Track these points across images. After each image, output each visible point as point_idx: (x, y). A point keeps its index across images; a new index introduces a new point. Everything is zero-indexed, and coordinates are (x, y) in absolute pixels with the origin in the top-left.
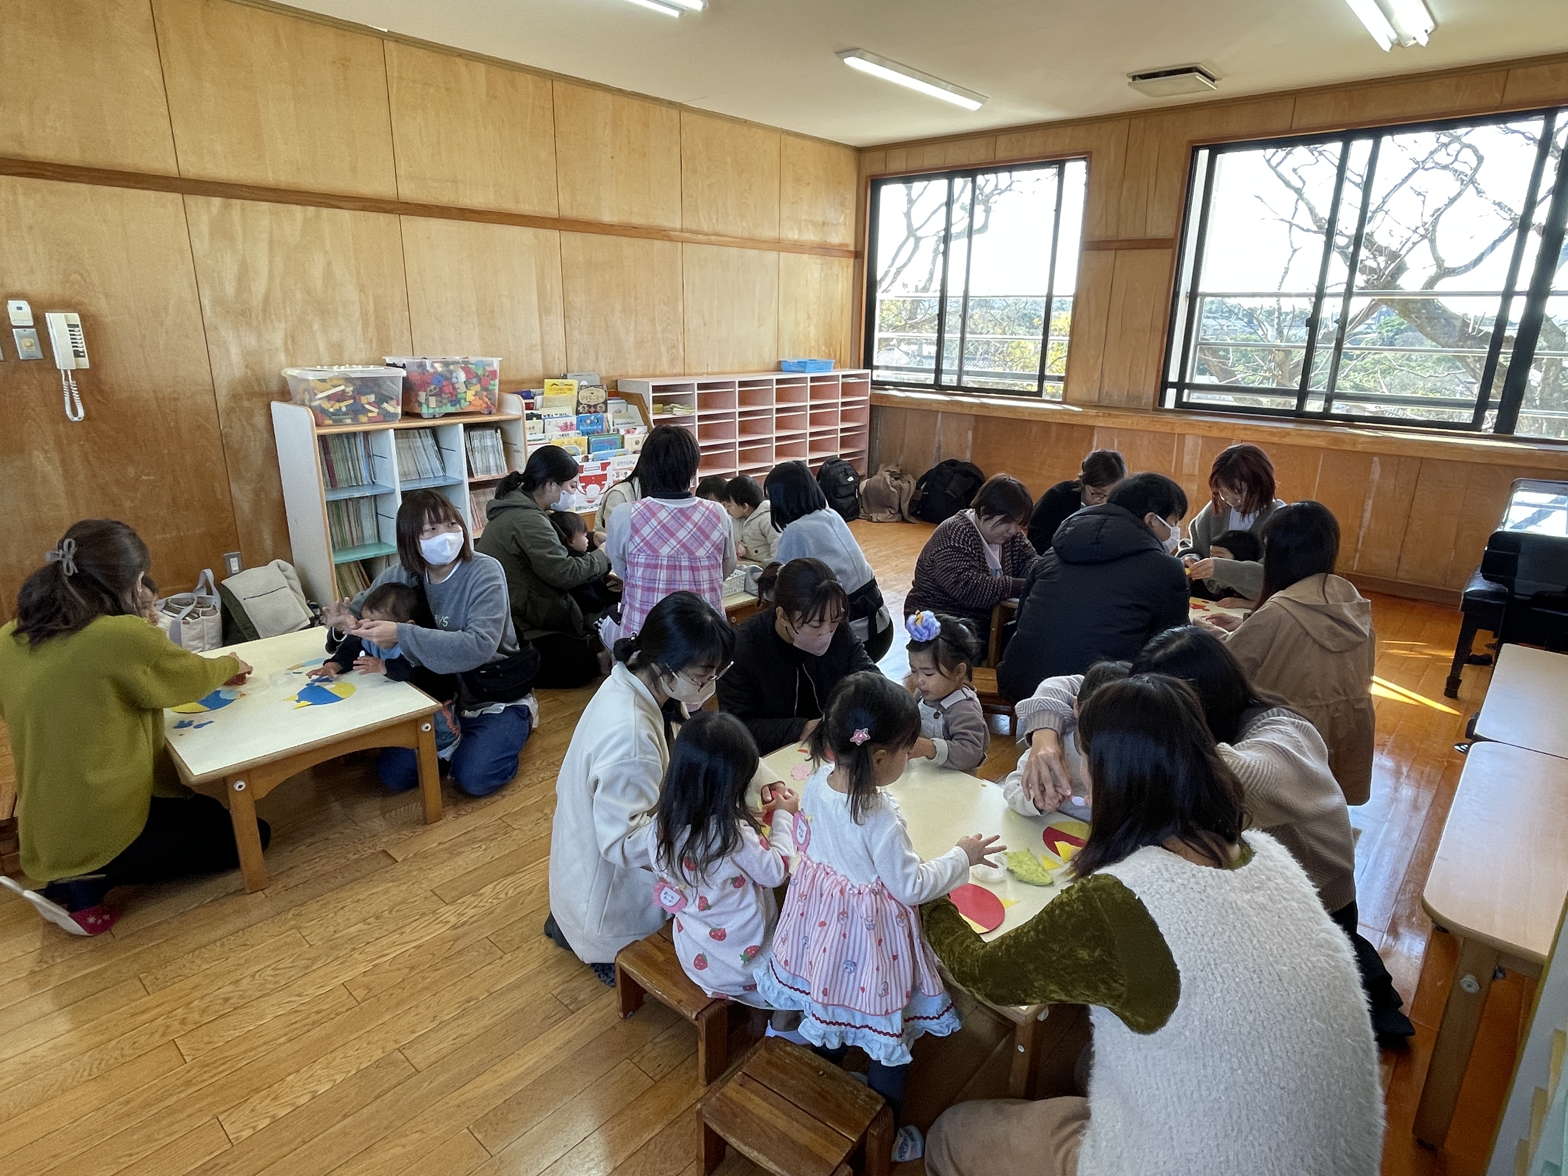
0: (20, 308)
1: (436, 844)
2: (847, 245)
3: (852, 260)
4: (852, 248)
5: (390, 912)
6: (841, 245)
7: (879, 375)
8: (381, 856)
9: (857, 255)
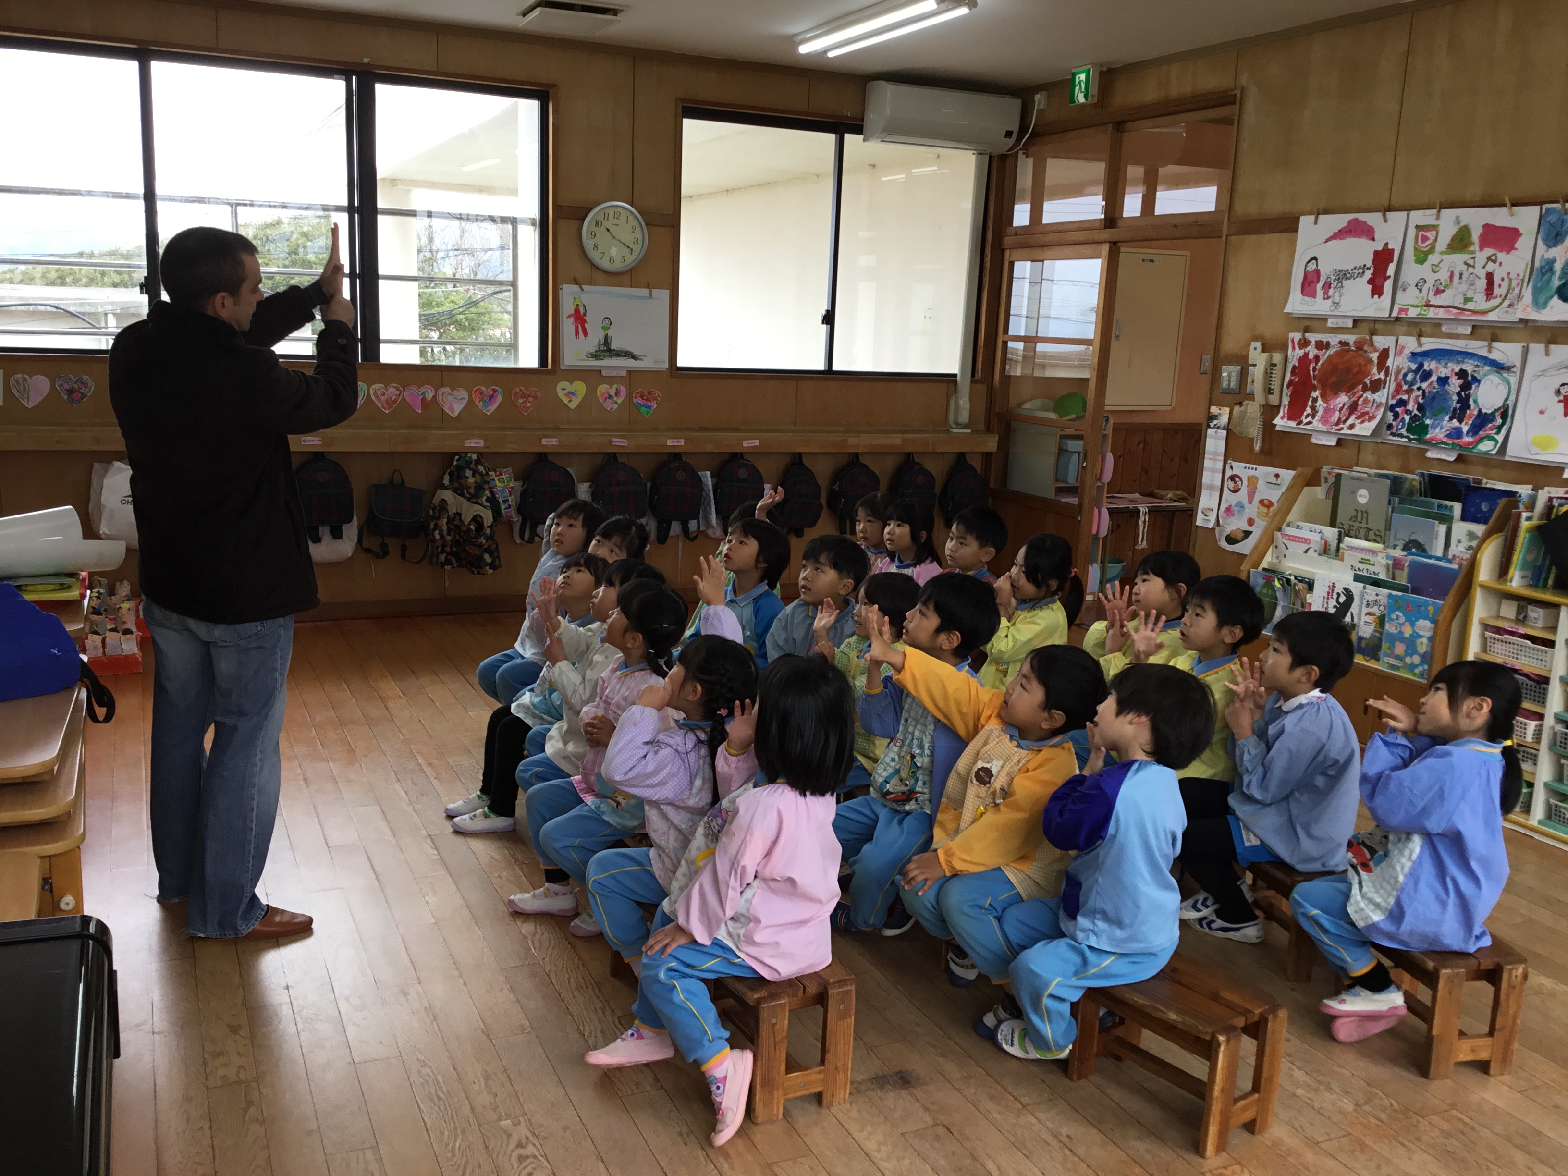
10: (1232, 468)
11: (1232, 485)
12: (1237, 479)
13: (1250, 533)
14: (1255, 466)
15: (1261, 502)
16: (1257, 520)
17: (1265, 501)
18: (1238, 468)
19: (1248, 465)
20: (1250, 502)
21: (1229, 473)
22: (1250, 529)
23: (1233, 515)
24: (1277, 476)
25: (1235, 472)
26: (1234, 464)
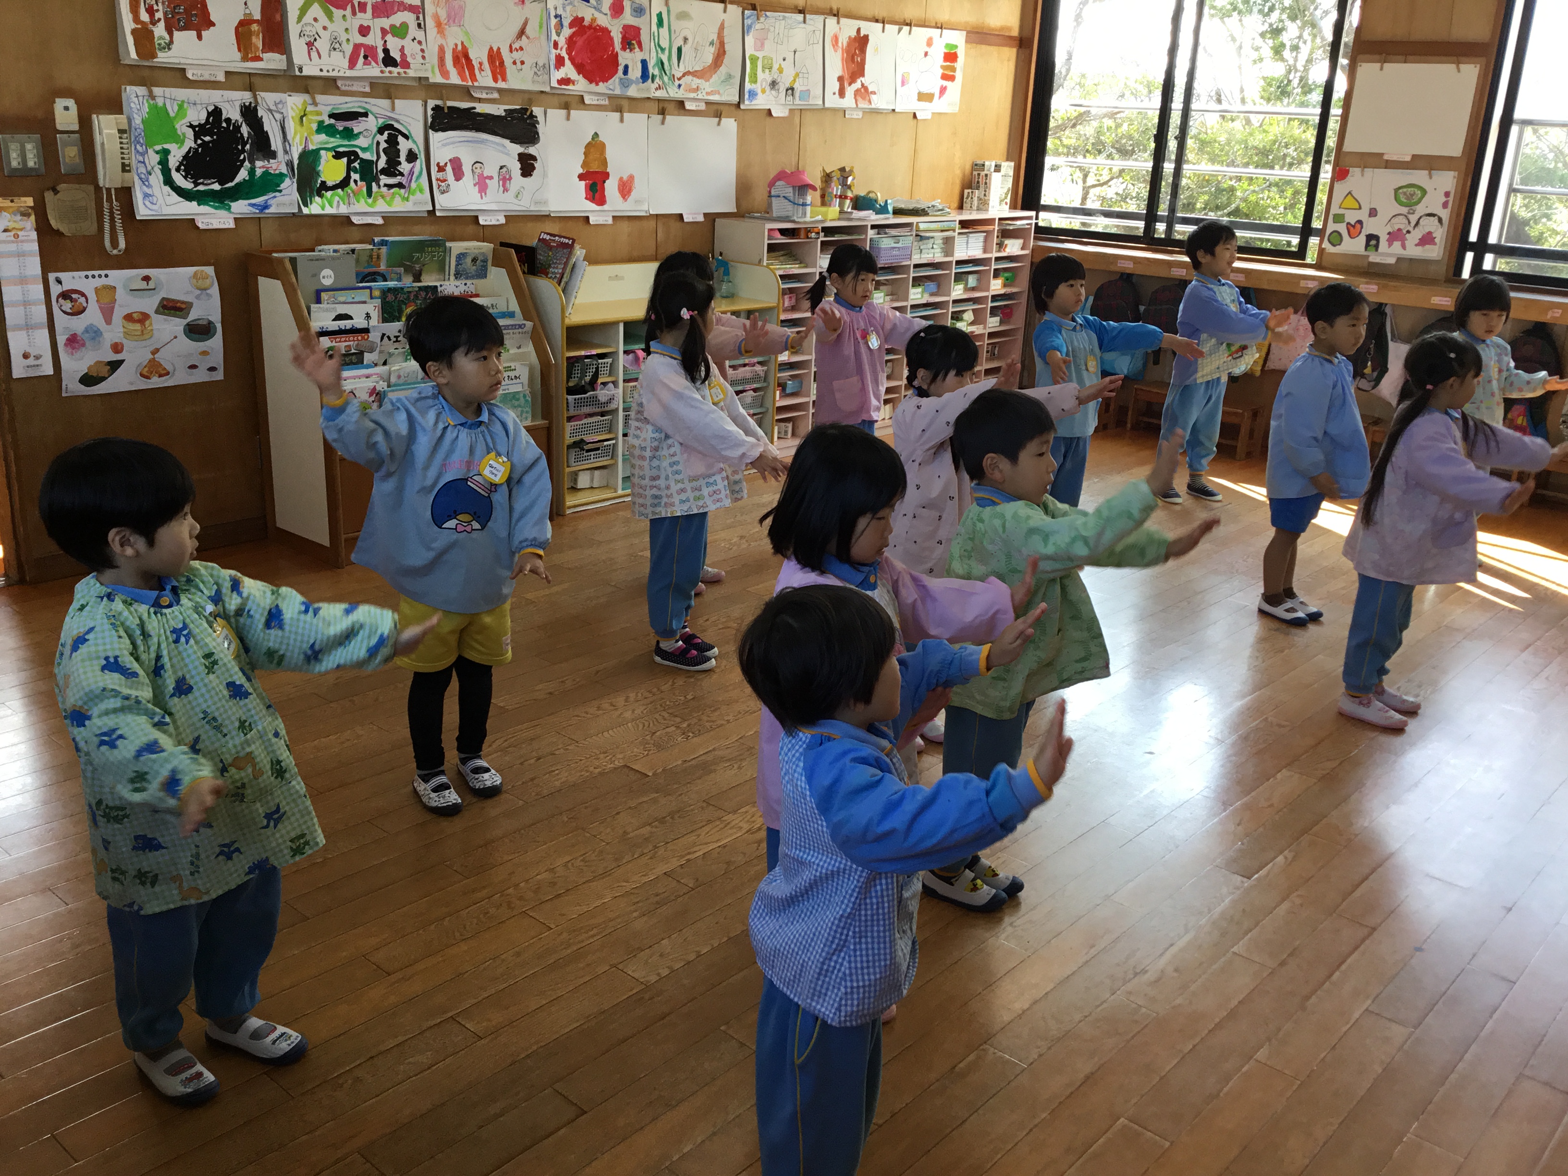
0: (66, 108)
1: (680, 762)
2: (1009, 29)
3: (1014, 50)
4: (1015, 33)
5: (672, 818)
6: (1002, 28)
7: (1048, 219)
8: (626, 770)
9: (1022, 43)
10: (59, 281)
11: (67, 305)
12: (74, 296)
13: (121, 362)
14: (103, 273)
15: (129, 318)
16: (125, 342)
17: (135, 315)
18: (72, 280)
19: (90, 273)
20: (108, 321)
21: (56, 289)
22: (118, 357)
23: (83, 345)
24: (147, 279)
25: (66, 286)
26: (61, 275)
